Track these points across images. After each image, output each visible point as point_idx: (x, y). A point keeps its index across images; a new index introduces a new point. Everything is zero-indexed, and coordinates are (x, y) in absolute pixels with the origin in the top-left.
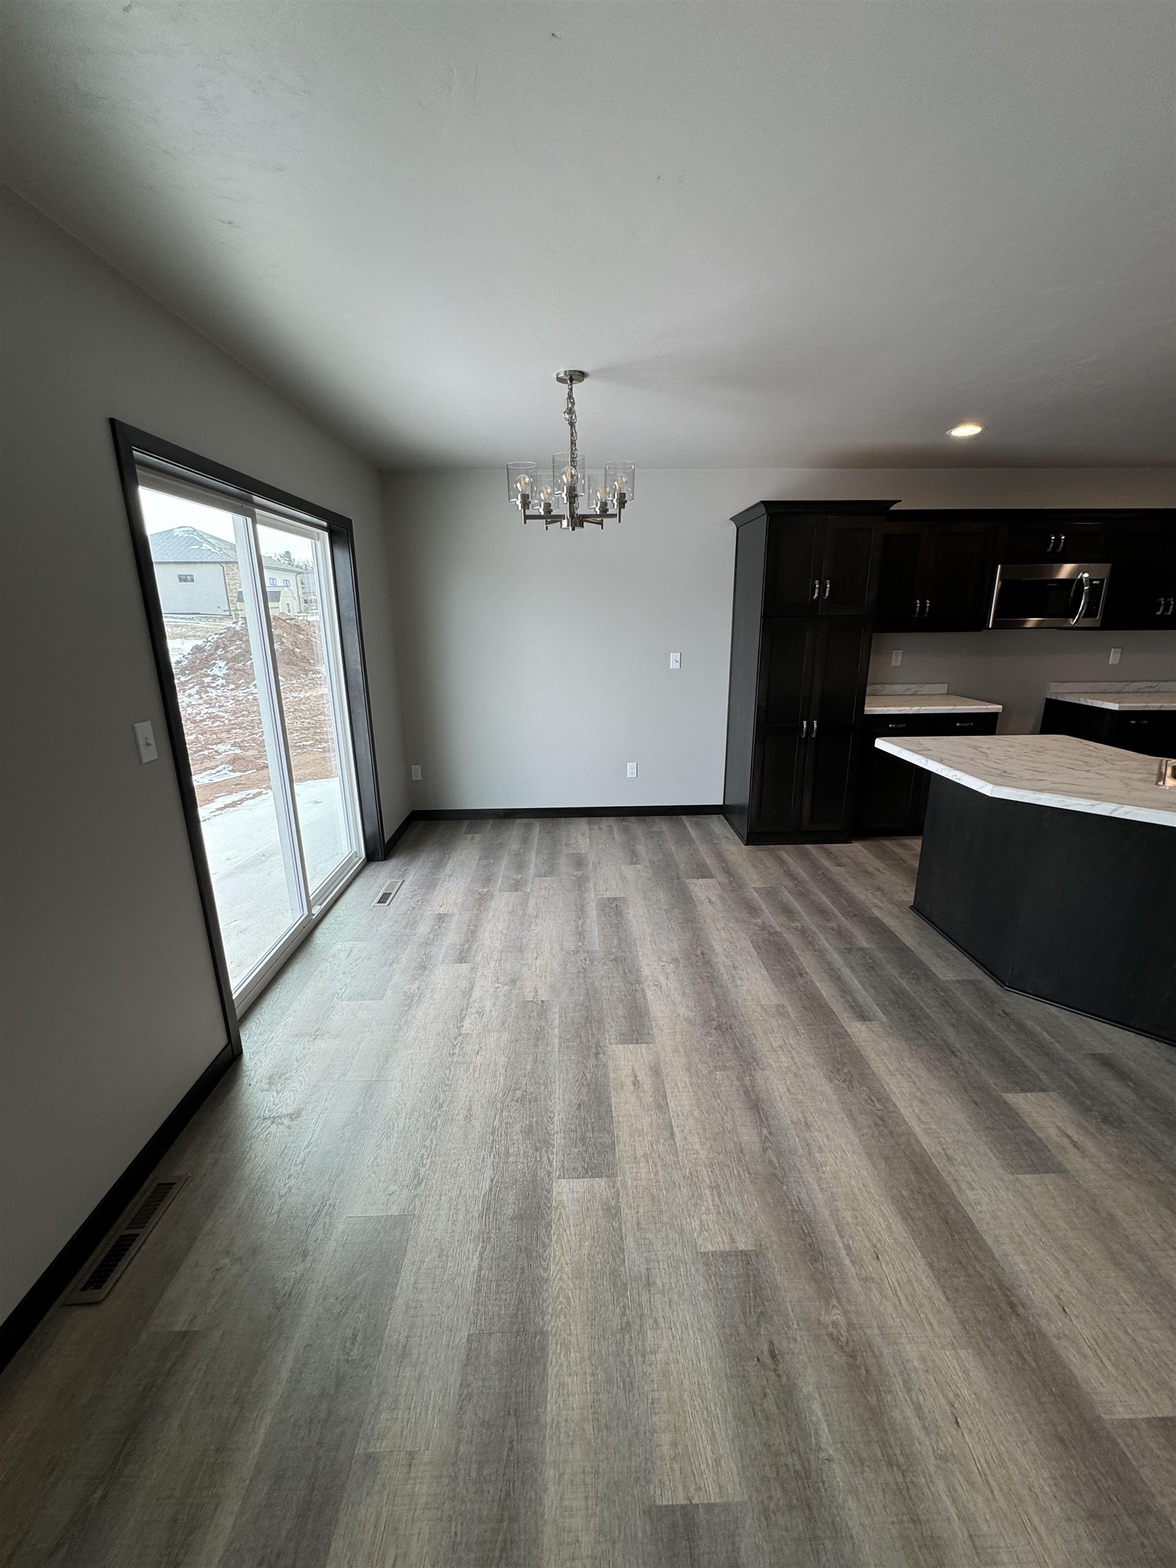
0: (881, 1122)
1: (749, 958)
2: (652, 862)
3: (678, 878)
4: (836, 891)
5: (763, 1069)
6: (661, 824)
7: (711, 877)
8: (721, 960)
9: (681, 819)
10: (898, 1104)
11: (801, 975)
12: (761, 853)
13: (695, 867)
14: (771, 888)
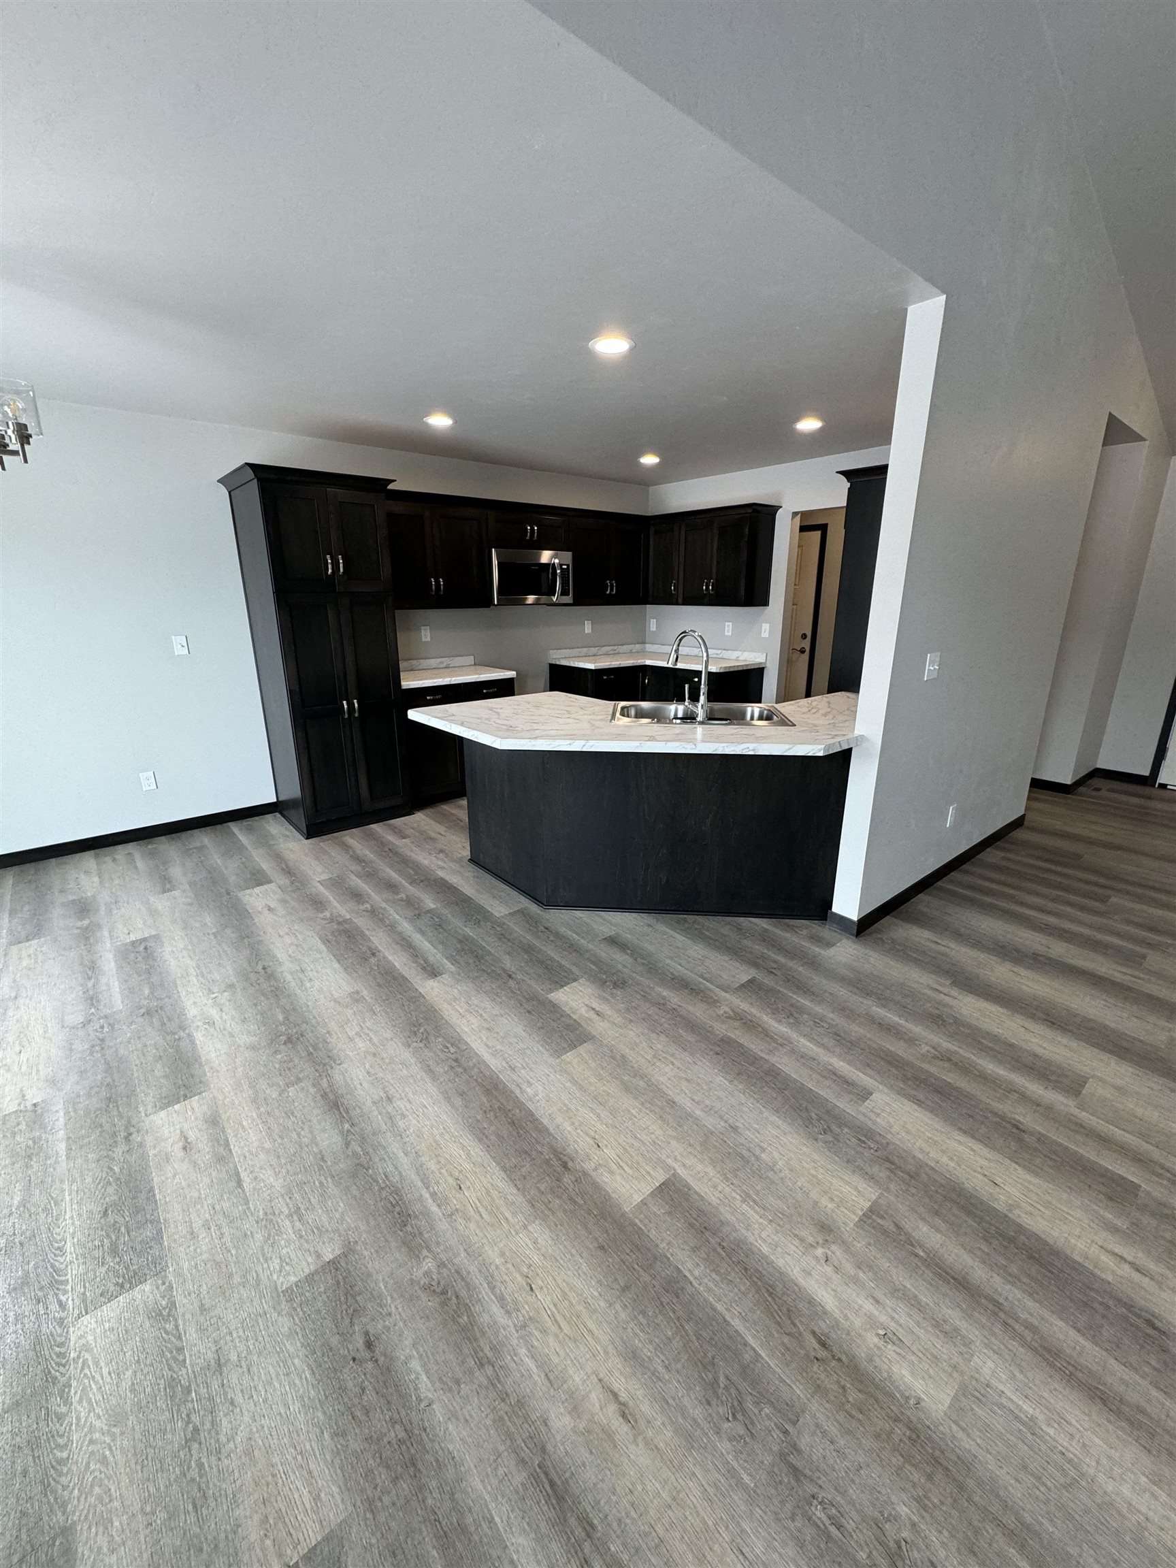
0: (455, 1064)
1: (318, 956)
2: (192, 884)
3: (228, 894)
4: (402, 862)
5: (340, 1064)
6: (203, 838)
7: (270, 882)
8: (286, 968)
9: (229, 827)
10: (468, 1040)
11: (374, 954)
12: (325, 844)
13: (249, 876)
14: (338, 876)
